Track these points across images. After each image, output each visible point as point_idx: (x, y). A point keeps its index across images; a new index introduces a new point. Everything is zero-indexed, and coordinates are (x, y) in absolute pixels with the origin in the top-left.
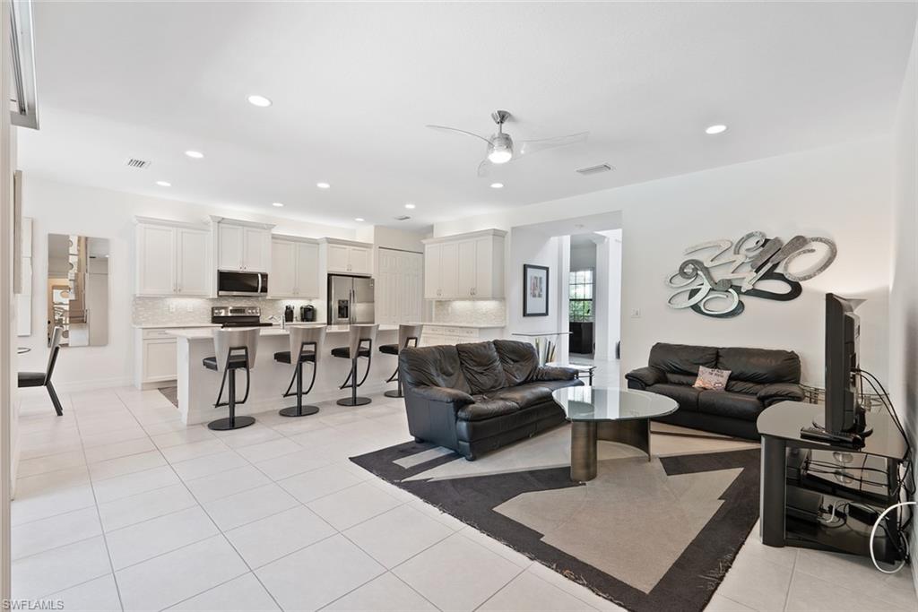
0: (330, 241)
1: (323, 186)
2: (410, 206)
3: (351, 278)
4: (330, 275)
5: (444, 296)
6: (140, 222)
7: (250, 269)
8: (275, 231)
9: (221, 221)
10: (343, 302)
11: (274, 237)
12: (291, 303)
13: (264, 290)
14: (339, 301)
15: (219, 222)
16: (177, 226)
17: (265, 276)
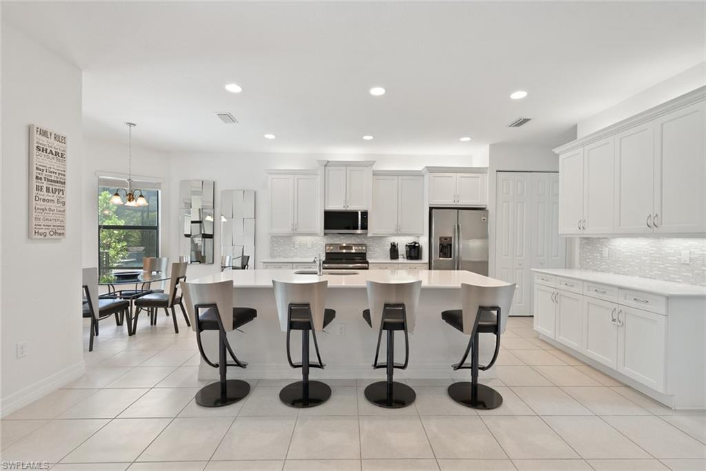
0: (431, 170)
1: (377, 91)
2: (519, 95)
3: (457, 210)
4: (431, 209)
5: (591, 231)
6: (270, 174)
7: (352, 207)
8: (377, 167)
9: (327, 164)
10: (446, 239)
11: (375, 174)
12: (396, 240)
13: (365, 227)
14: (441, 238)
15: (325, 166)
16: (294, 174)
17: (365, 214)
